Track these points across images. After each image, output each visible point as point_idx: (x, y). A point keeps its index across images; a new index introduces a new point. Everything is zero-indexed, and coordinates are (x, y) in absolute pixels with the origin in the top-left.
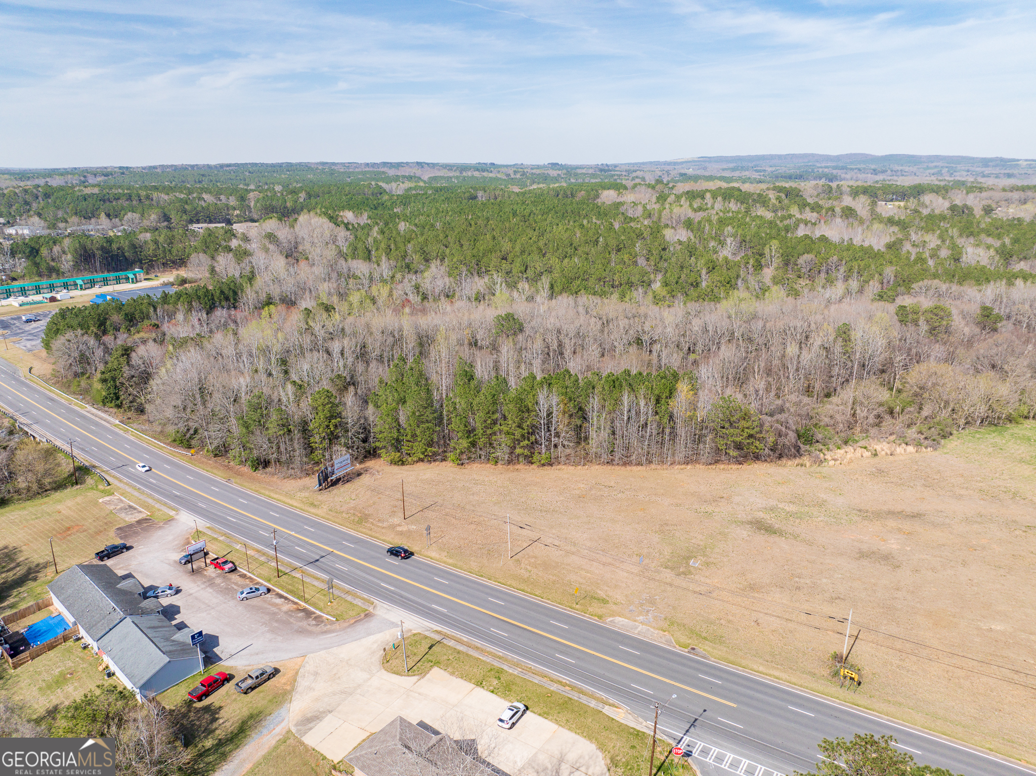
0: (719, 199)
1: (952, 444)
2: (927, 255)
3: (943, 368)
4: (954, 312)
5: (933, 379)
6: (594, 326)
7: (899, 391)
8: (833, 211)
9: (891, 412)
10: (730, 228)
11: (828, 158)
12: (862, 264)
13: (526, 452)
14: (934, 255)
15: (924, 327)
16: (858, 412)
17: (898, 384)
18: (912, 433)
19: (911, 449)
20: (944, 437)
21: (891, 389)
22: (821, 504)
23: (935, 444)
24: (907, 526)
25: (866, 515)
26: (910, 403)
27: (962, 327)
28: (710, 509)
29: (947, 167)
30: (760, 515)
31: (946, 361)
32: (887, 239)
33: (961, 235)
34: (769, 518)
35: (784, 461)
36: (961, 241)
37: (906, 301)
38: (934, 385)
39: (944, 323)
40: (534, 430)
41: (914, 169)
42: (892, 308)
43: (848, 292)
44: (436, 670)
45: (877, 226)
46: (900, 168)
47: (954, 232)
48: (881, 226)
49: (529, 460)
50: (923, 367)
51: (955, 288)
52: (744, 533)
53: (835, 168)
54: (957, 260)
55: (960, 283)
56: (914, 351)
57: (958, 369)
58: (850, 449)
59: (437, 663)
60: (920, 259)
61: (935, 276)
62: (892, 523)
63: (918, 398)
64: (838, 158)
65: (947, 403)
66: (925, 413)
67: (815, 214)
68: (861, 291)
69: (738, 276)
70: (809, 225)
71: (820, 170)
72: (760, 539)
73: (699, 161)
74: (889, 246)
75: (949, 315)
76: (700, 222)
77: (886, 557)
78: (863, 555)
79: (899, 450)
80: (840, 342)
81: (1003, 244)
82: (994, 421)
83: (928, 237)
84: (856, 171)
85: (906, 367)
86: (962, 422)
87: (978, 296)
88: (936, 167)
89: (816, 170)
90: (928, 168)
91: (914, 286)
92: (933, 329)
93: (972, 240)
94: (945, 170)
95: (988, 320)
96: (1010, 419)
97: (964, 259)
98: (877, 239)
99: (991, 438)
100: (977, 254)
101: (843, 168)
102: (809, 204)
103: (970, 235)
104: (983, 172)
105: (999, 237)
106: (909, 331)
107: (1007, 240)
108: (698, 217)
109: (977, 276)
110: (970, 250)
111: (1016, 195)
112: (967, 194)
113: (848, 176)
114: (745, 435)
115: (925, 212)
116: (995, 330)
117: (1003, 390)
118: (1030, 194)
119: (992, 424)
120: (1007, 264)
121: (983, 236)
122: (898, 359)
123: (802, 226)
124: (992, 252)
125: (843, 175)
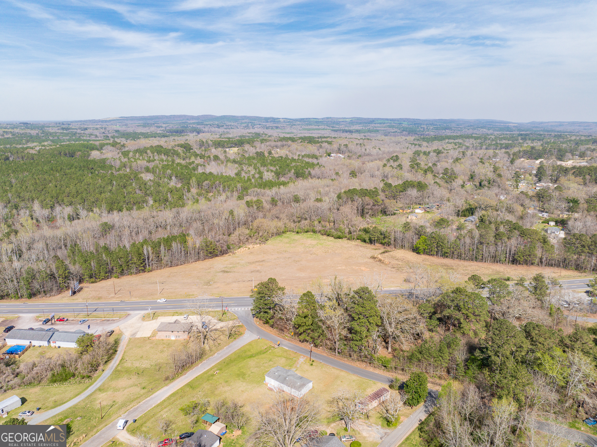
0: (155, 154)
1: (269, 242)
2: (251, 177)
3: (263, 220)
4: (263, 201)
5: (261, 224)
7: (251, 229)
8: (210, 157)
9: (250, 237)
10: (169, 171)
11: (193, 118)
12: (228, 183)
13: (143, 268)
14: (254, 177)
15: (255, 207)
16: (241, 238)
17: (251, 227)
18: (258, 241)
19: (258, 245)
20: (266, 240)
21: (249, 229)
22: (238, 263)
23: (265, 243)
24: (261, 263)
25: (250, 263)
26: (256, 232)
27: (267, 206)
28: (209, 271)
29: (250, 123)
30: (223, 269)
31: (264, 217)
32: (236, 171)
33: (261, 166)
34: (226, 269)
35: (224, 255)
36: (262, 169)
37: (248, 198)
38: (261, 226)
39: (261, 205)
40: (144, 260)
41: (236, 124)
42: (244, 202)
43: (227, 197)
44: (159, 317)
45: (229, 164)
46: (230, 123)
47: (259, 165)
48: (231, 164)
49: (144, 271)
50: (257, 221)
51: (262, 190)
52: (221, 274)
53: (198, 124)
54: (262, 178)
55: (264, 188)
56: (253, 216)
57: (267, 220)
58: (242, 248)
59: (159, 316)
60: (249, 180)
61: (255, 187)
62: (257, 264)
63: (257, 231)
64: (198, 118)
65: (266, 230)
66: (260, 234)
67: (202, 160)
68: (232, 196)
69: (183, 194)
70: (202, 166)
71: (191, 126)
72: (226, 274)
74: (237, 174)
75: (262, 202)
76: (153, 168)
77: (258, 271)
78: (252, 272)
79: (255, 246)
80: (231, 217)
81: (277, 169)
82: (279, 233)
83: (250, 168)
84: (209, 126)
85: (252, 221)
86: (271, 235)
87: (270, 193)
88: (246, 122)
89: (189, 126)
90: (242, 123)
91: (249, 191)
92: (258, 207)
93: (265, 168)
94: (250, 124)
95: (274, 202)
96: (283, 232)
97: (264, 178)
98: (231, 171)
99: (279, 238)
100: (268, 176)
101: (202, 124)
102: (198, 155)
103: (265, 166)
104: (266, 125)
105: (275, 166)
106: (251, 209)
107: (278, 168)
108: (151, 165)
109: (269, 185)
110: (266, 173)
111: (279, 143)
112: (261, 143)
113: (206, 129)
114: (213, 249)
115: (247, 155)
116: (276, 205)
117: (280, 224)
118: (284, 143)
119: (279, 235)
120: (278, 178)
121: (269, 166)
122: (249, 219)
123: (199, 167)
124: (273, 174)
125: (204, 129)
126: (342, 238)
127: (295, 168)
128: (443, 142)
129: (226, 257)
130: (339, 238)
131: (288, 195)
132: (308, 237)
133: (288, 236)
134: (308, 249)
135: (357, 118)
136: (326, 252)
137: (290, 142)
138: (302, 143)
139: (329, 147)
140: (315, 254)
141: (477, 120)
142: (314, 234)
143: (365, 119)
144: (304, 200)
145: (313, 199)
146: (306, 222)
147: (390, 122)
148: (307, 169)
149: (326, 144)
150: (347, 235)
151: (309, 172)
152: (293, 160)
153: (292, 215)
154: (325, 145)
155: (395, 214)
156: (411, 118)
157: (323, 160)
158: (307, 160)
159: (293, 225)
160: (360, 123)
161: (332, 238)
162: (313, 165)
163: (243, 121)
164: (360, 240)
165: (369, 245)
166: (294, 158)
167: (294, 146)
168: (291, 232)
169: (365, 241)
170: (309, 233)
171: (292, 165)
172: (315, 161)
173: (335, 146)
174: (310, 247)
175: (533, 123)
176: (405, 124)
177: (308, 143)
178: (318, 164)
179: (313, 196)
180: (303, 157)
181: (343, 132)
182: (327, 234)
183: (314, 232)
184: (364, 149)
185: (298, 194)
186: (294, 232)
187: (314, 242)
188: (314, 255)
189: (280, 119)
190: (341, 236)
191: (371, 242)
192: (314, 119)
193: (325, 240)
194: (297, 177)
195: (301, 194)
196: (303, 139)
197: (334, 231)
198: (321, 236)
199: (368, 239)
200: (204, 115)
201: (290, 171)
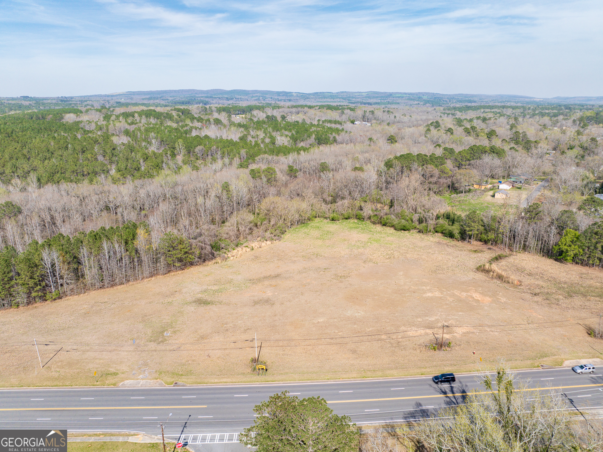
0: (143, 117)
1: (286, 236)
2: (259, 142)
3: (277, 199)
4: (277, 170)
5: (273, 205)
6: (75, 202)
7: (258, 214)
8: (209, 121)
9: (256, 225)
10: (153, 134)
11: (202, 92)
12: (229, 149)
13: (40, 294)
14: (263, 142)
15: (265, 179)
16: (240, 228)
17: (257, 211)
18: (268, 234)
19: (269, 243)
20: (283, 233)
21: (254, 214)
22: (230, 281)
23: (279, 238)
24: (273, 282)
25: (254, 281)
26: (264, 219)
27: (282, 177)
28: (170, 300)
29: (262, 96)
30: (200, 296)
31: (277, 195)
32: (239, 135)
33: (273, 131)
34: (205, 297)
35: (207, 262)
36: (274, 134)
37: (254, 166)
38: (274, 208)
39: (273, 176)
40: (43, 278)
41: (246, 97)
42: (247, 171)
43: (224, 165)
45: (233, 128)
46: (240, 97)
47: (270, 129)
48: (235, 128)
49: (43, 298)
50: (267, 200)
51: (275, 158)
52: (192, 308)
53: (207, 97)
54: (274, 143)
55: (277, 155)
56: (261, 192)
57: (283, 198)
58: (239, 249)
60: (257, 144)
61: (265, 153)
62: (266, 283)
63: (268, 216)
64: (207, 92)
65: (281, 216)
66: (272, 223)
67: (200, 123)
68: (231, 164)
69: (162, 162)
70: (198, 129)
71: (199, 99)
72: (202, 309)
73: (127, 94)
74: (241, 139)
75: (275, 172)
76: (133, 131)
77: (267, 301)
78: (256, 303)
79: (263, 244)
80: (225, 193)
81: (293, 134)
82: (303, 221)
83: (259, 133)
84: (218, 99)
85: (259, 201)
86: (289, 224)
87: (286, 161)
88: (257, 96)
89: (196, 99)
90: (253, 97)
91: (256, 158)
92: (269, 179)
93: (279, 133)
94: (261, 98)
95: (292, 172)
96: (309, 219)
97: (277, 143)
98: (234, 135)
99: (303, 230)
100: (282, 140)
101: (211, 97)
102: (196, 118)
103: (277, 130)
104: (278, 99)
105: (290, 131)
106: (258, 182)
107: (294, 132)
108: (132, 128)
109: (284, 151)
110: (279, 138)
111: (294, 110)
112: (273, 110)
113: (214, 102)
114: (183, 252)
115: (255, 120)
116: (296, 177)
117: (304, 205)
118: (299, 109)
119: (302, 223)
120: (296, 144)
121: (283, 130)
122: (255, 197)
123: (194, 130)
124: (288, 139)
125: (211, 101)
126: (408, 230)
127: (316, 133)
128: (479, 111)
129: (210, 267)
130: (404, 229)
131: (312, 163)
132: (351, 228)
133: (318, 225)
134: (356, 251)
135: (373, 92)
136: (390, 258)
137: (306, 109)
138: (320, 110)
139: (352, 113)
140: (371, 260)
141: (499, 95)
142: (360, 222)
143: (382, 93)
144: (336, 170)
145: (349, 168)
146: (346, 202)
147: (408, 96)
148: (331, 134)
149: (349, 111)
150: (416, 224)
151: (334, 137)
152: (312, 125)
153: (322, 191)
154: (347, 111)
155: (469, 191)
156: (431, 92)
157: (348, 126)
158: (329, 125)
159: (324, 207)
160: (377, 97)
161: (392, 230)
162: (338, 131)
163: (254, 95)
164: (442, 233)
165: (460, 244)
166: (313, 123)
167: (312, 112)
168: (322, 219)
169: (451, 236)
170: (352, 221)
171: (311, 130)
172: (338, 126)
173: (359, 113)
174: (358, 247)
175: (557, 98)
176: (425, 97)
177: (327, 109)
178: (343, 129)
179: (348, 164)
180: (323, 122)
181: (361, 104)
182: (383, 223)
183: (360, 218)
184: (393, 117)
185: (327, 162)
186: (326, 218)
187: (364, 237)
188: (371, 264)
189: (292, 93)
190: (408, 228)
191: (464, 236)
192: (328, 93)
193: (380, 232)
194: (319, 143)
195: (330, 161)
196: (321, 107)
197: (394, 218)
198: (372, 226)
199: (458, 231)
200: (214, 90)
201: (309, 137)
